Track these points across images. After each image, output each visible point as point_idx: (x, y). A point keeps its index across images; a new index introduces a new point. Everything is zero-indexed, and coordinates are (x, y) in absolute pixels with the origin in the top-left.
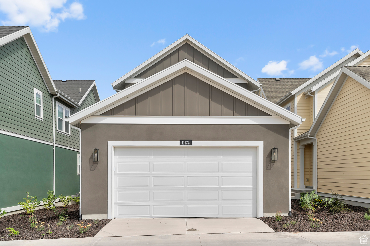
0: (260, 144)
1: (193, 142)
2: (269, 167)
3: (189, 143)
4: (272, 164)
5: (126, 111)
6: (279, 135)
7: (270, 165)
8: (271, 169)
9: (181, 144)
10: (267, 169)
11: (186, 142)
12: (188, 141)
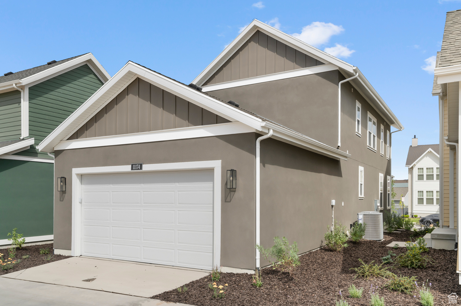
0: (216, 165)
1: (144, 166)
2: (228, 199)
3: (139, 168)
4: (232, 193)
5: (87, 132)
6: (241, 151)
7: (229, 194)
8: (231, 201)
9: (132, 169)
10: (225, 202)
11: (137, 166)
12: (139, 164)
